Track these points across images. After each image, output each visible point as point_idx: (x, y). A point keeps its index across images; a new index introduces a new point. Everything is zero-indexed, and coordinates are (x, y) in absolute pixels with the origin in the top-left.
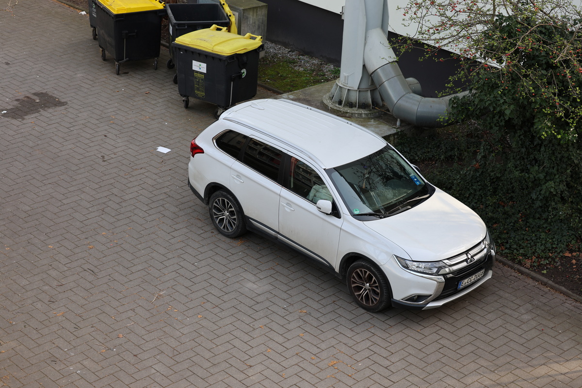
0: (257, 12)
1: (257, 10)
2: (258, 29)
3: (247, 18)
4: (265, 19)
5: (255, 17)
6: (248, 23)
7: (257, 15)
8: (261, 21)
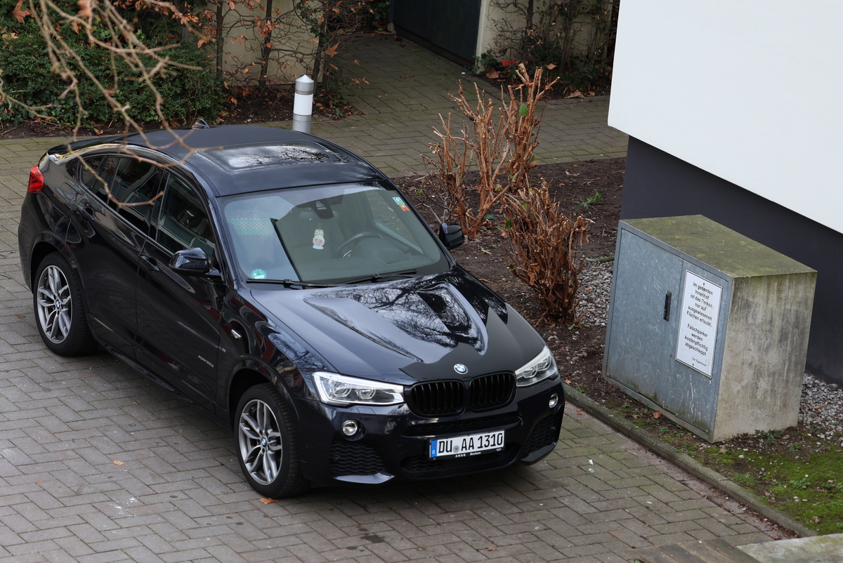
0: (779, 291)
1: (780, 285)
2: (780, 341)
3: (748, 305)
4: (808, 314)
5: (772, 304)
6: (750, 321)
7: (779, 299)
8: (792, 319)
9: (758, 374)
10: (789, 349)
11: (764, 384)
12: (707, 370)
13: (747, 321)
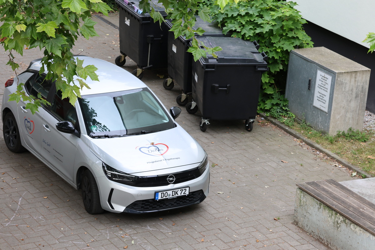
0: (355, 78)
1: (355, 75)
2: (356, 98)
3: (342, 84)
4: (367, 87)
5: (353, 83)
6: (343, 90)
7: (355, 81)
8: (360, 89)
9: (347, 112)
10: (359, 101)
11: (349, 115)
12: (326, 110)
13: (342, 90)
